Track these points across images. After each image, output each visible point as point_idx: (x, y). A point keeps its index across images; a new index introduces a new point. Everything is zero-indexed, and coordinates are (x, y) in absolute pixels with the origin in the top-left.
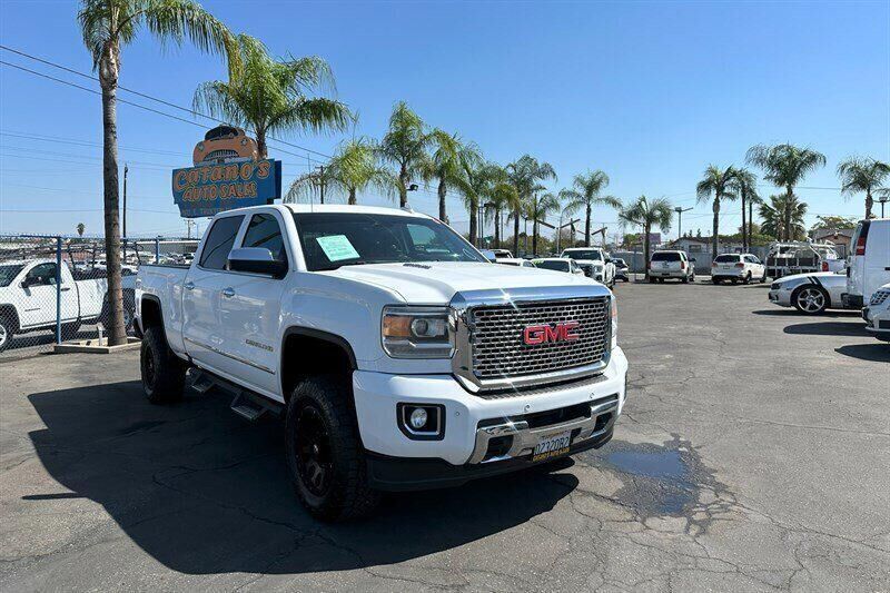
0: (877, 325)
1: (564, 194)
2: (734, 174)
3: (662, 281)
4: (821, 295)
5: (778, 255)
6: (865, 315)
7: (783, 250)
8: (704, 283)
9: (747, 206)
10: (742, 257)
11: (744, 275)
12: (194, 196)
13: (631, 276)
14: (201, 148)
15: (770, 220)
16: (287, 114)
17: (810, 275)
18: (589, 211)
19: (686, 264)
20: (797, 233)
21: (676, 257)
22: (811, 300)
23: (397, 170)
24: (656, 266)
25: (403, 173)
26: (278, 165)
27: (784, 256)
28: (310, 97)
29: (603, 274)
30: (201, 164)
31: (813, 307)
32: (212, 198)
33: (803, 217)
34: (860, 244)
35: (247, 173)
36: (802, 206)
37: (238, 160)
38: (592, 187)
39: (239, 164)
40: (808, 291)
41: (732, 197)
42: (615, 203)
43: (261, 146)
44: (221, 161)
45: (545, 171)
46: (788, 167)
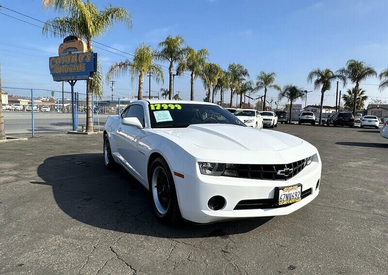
12: (58, 71)
14: (62, 46)
26: (95, 55)
30: (62, 55)
32: (66, 72)
35: (81, 60)
37: (77, 52)
38: (267, 80)
39: (78, 54)
43: (89, 45)
44: (70, 53)
45: (245, 73)
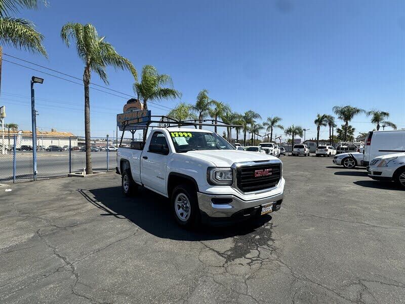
0: (372, 173)
1: (264, 124)
2: (326, 117)
3: (297, 156)
4: (353, 161)
5: (341, 147)
6: (368, 169)
7: (343, 145)
8: (313, 156)
9: (331, 129)
10: (327, 147)
11: (328, 154)
13: (287, 153)
14: (126, 106)
15: (341, 134)
16: (155, 94)
17: (349, 153)
18: (272, 130)
19: (307, 149)
20: (351, 139)
21: (303, 147)
22: (350, 163)
23: (198, 115)
24: (295, 150)
25: (201, 116)
26: (150, 111)
27: (344, 147)
28: (162, 88)
29: (273, 152)
30: (125, 112)
31: (350, 166)
33: (354, 133)
34: (368, 141)
35: (140, 115)
36: (353, 129)
37: (137, 110)
38: (273, 122)
39: (137, 112)
40: (348, 159)
41: (325, 125)
42: (282, 128)
43: (145, 105)
44: (132, 111)
45: (256, 116)
46: (347, 114)
